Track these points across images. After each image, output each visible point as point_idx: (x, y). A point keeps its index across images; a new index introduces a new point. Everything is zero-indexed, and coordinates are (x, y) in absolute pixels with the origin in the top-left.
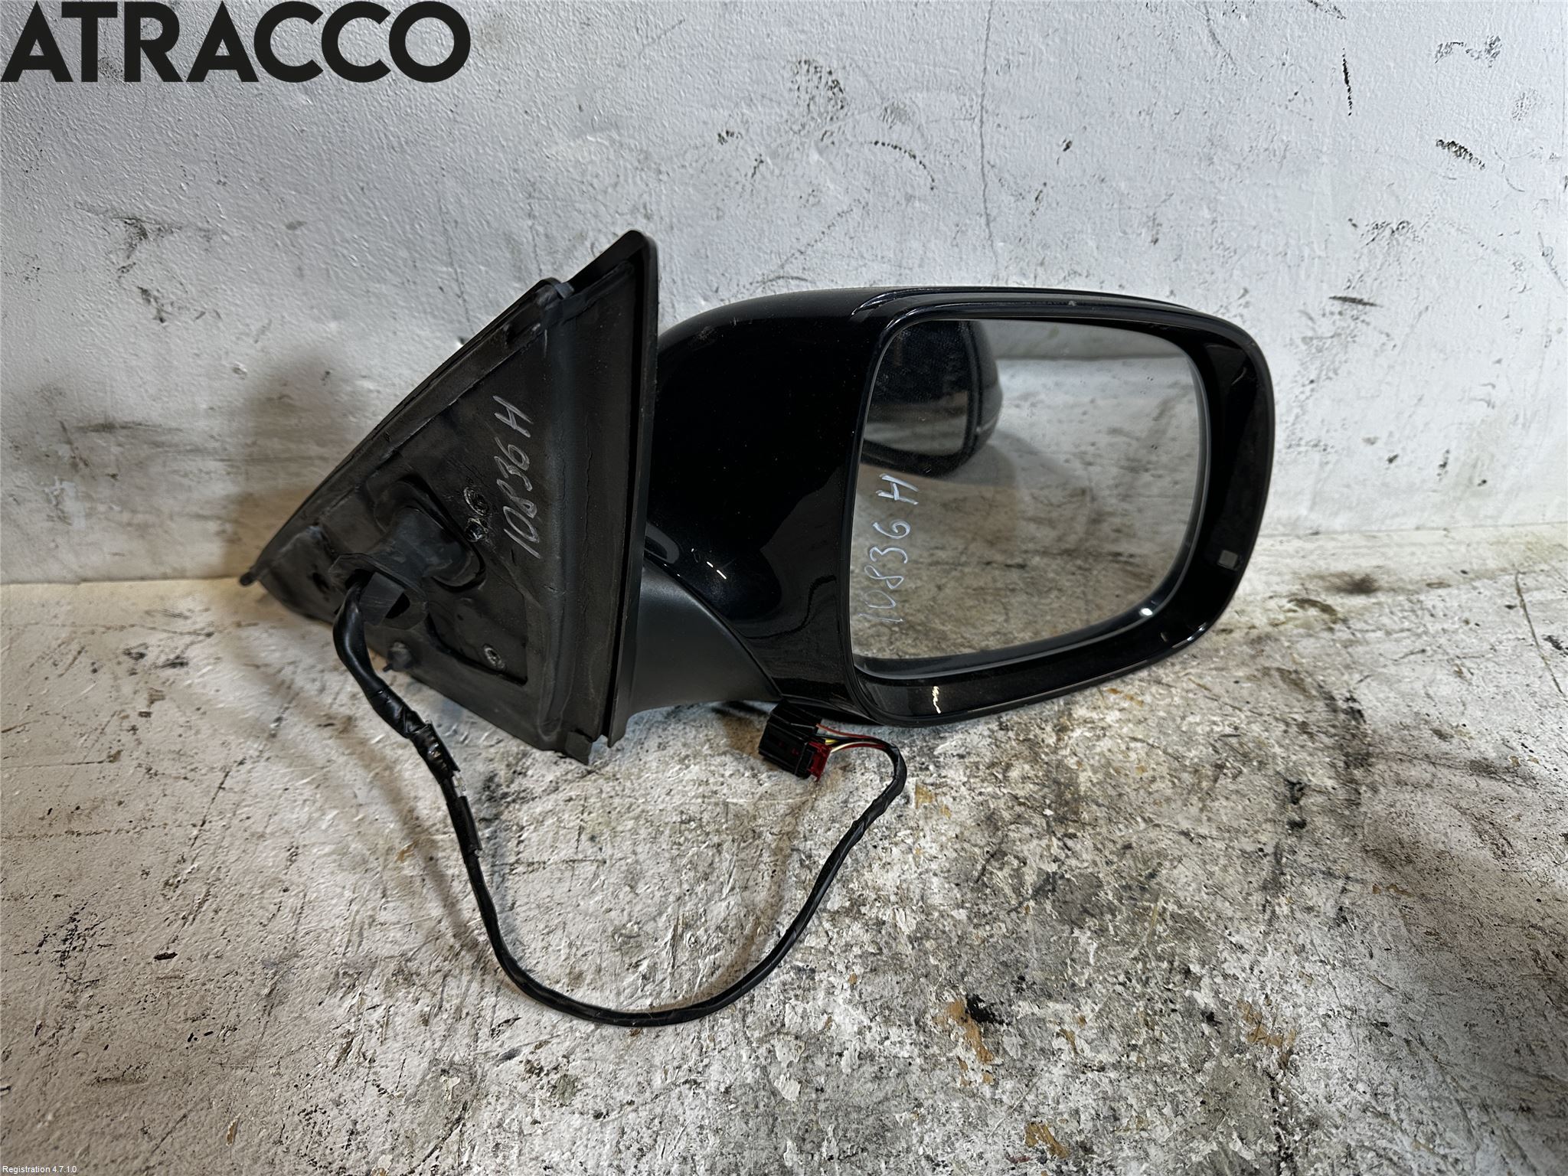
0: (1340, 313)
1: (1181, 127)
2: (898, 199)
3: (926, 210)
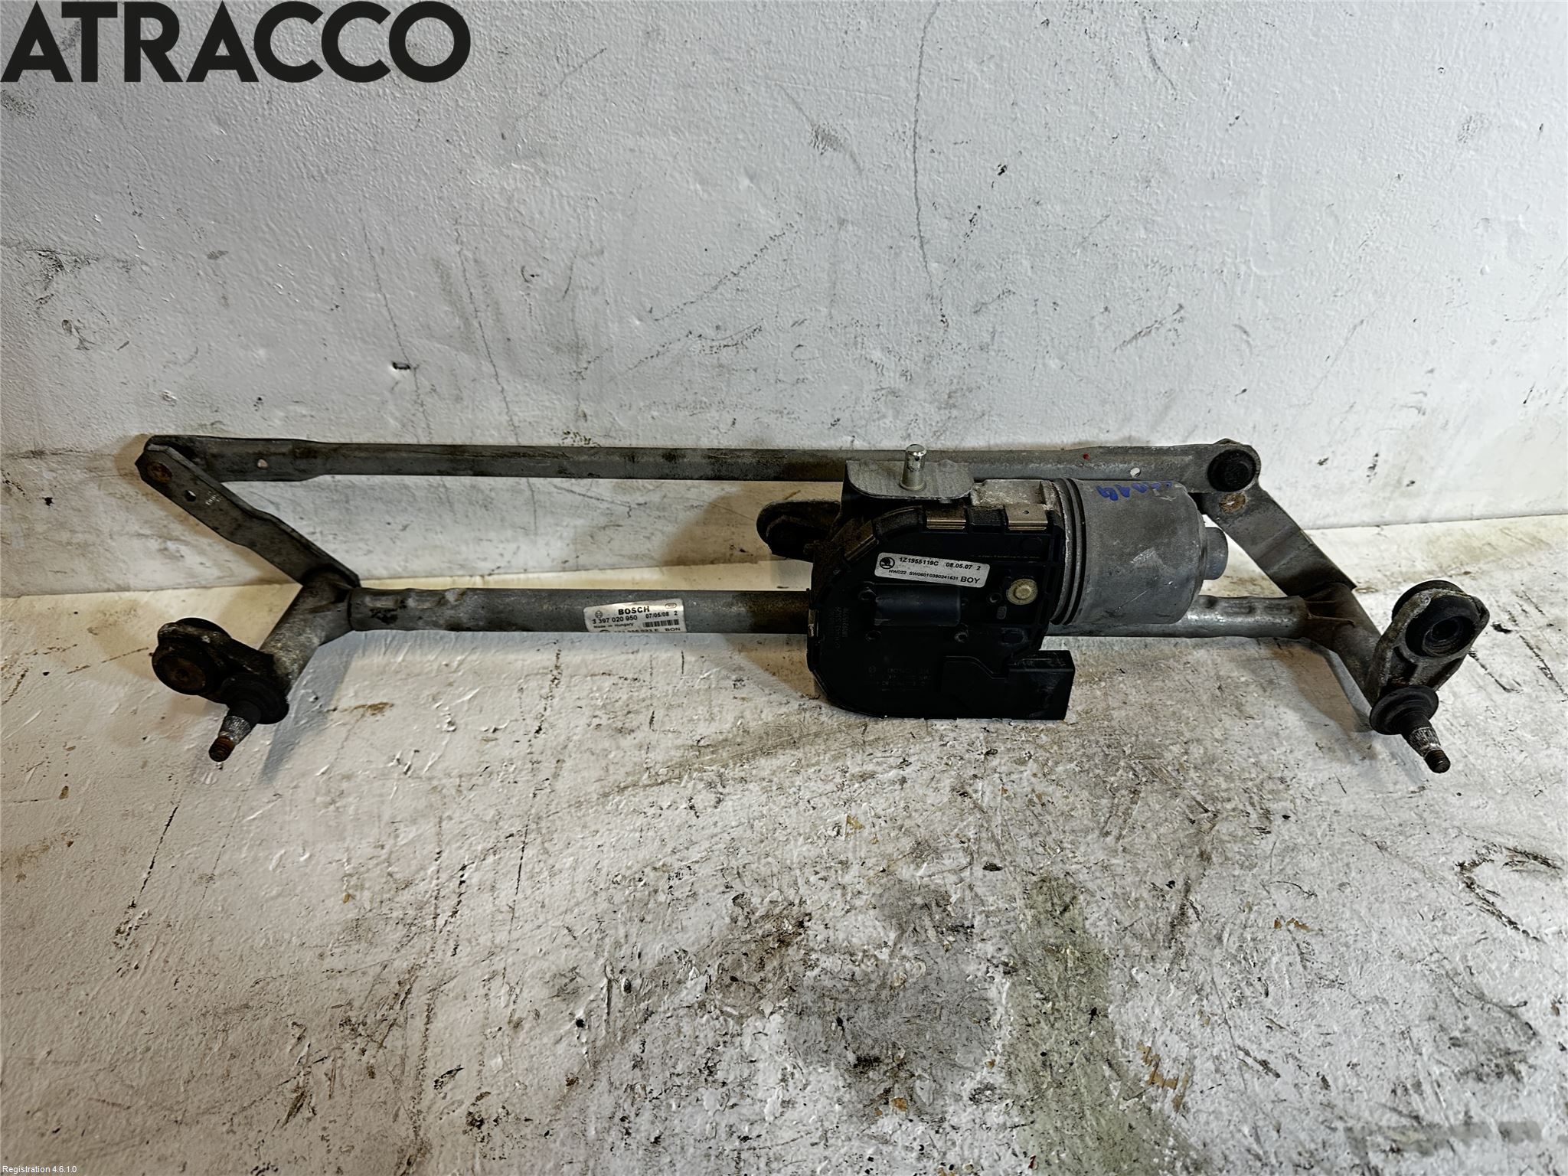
1: (1119, 151)
2: (831, 223)
3: (860, 234)
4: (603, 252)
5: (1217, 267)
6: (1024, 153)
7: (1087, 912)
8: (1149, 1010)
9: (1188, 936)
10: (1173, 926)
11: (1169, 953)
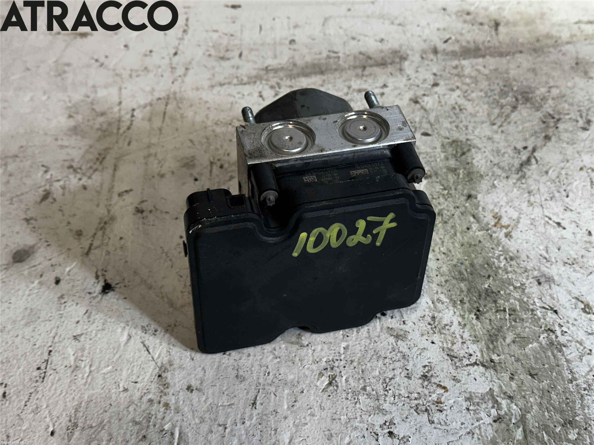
7: (474, 156)
8: (500, 198)
9: (529, 170)
10: (522, 165)
11: (517, 176)
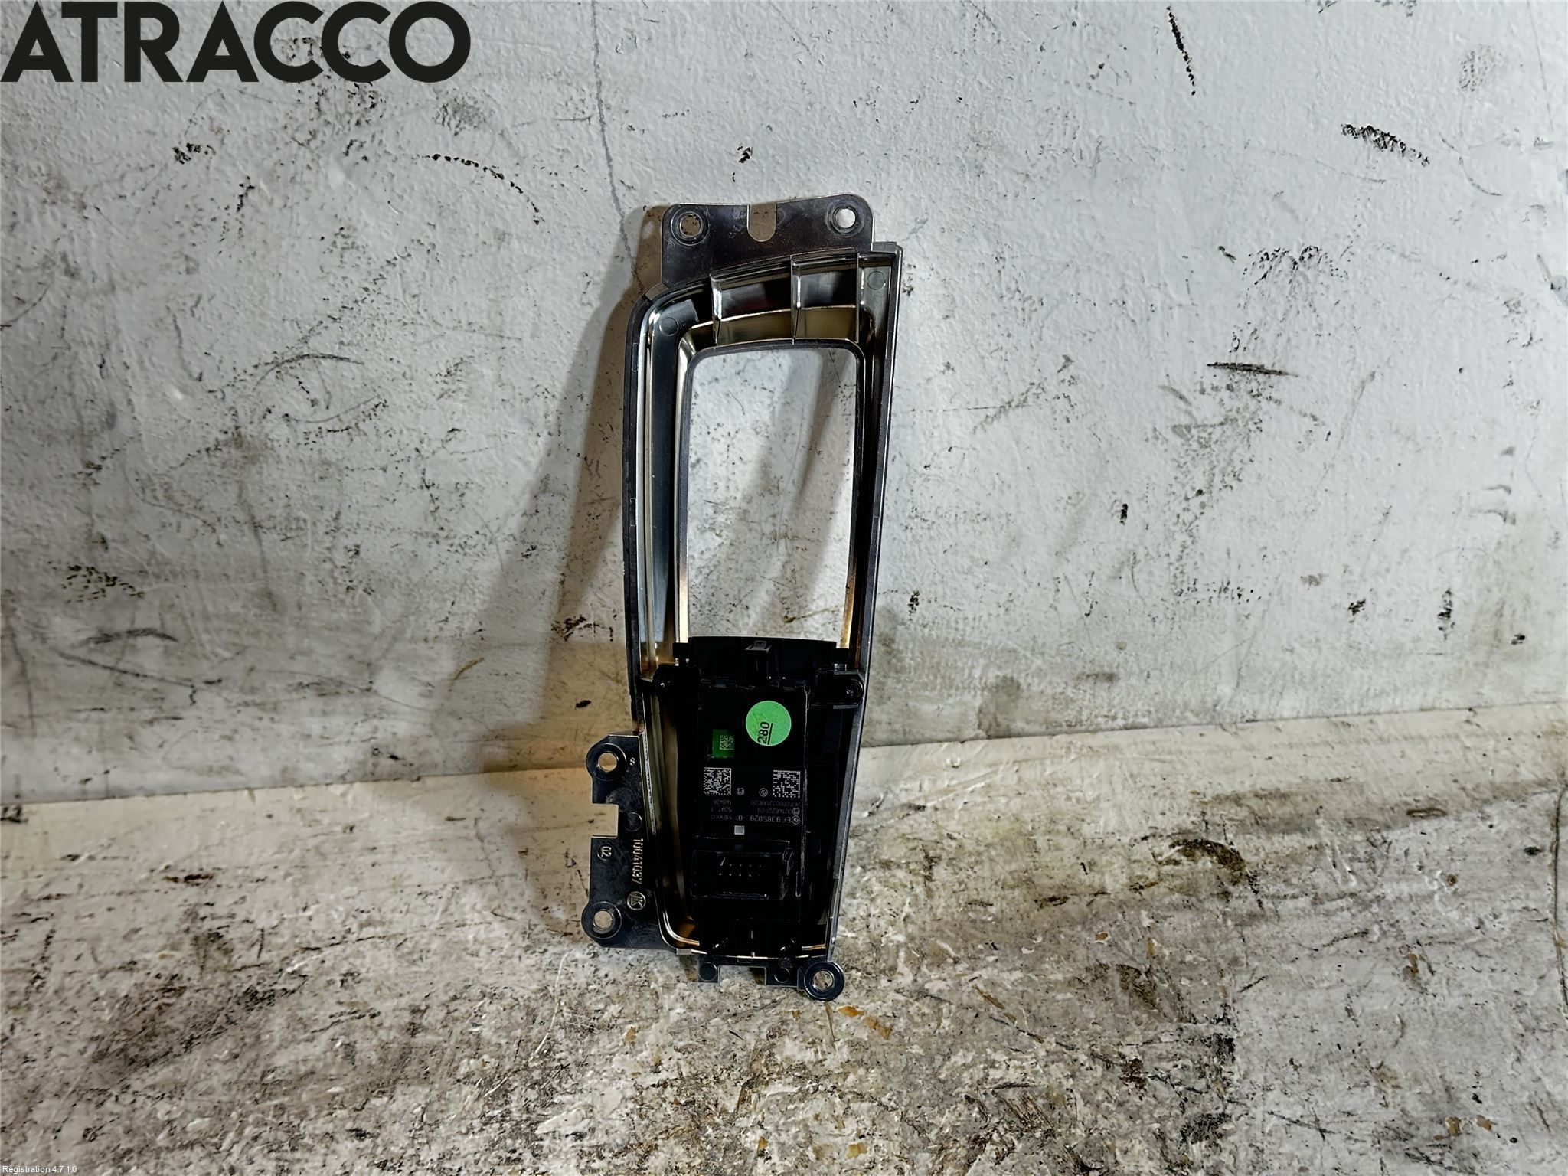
0: (1229, 388)
1: (925, 124)
2: (482, 237)
3: (532, 253)
4: (113, 288)
5: (1114, 295)
6: (776, 130)
